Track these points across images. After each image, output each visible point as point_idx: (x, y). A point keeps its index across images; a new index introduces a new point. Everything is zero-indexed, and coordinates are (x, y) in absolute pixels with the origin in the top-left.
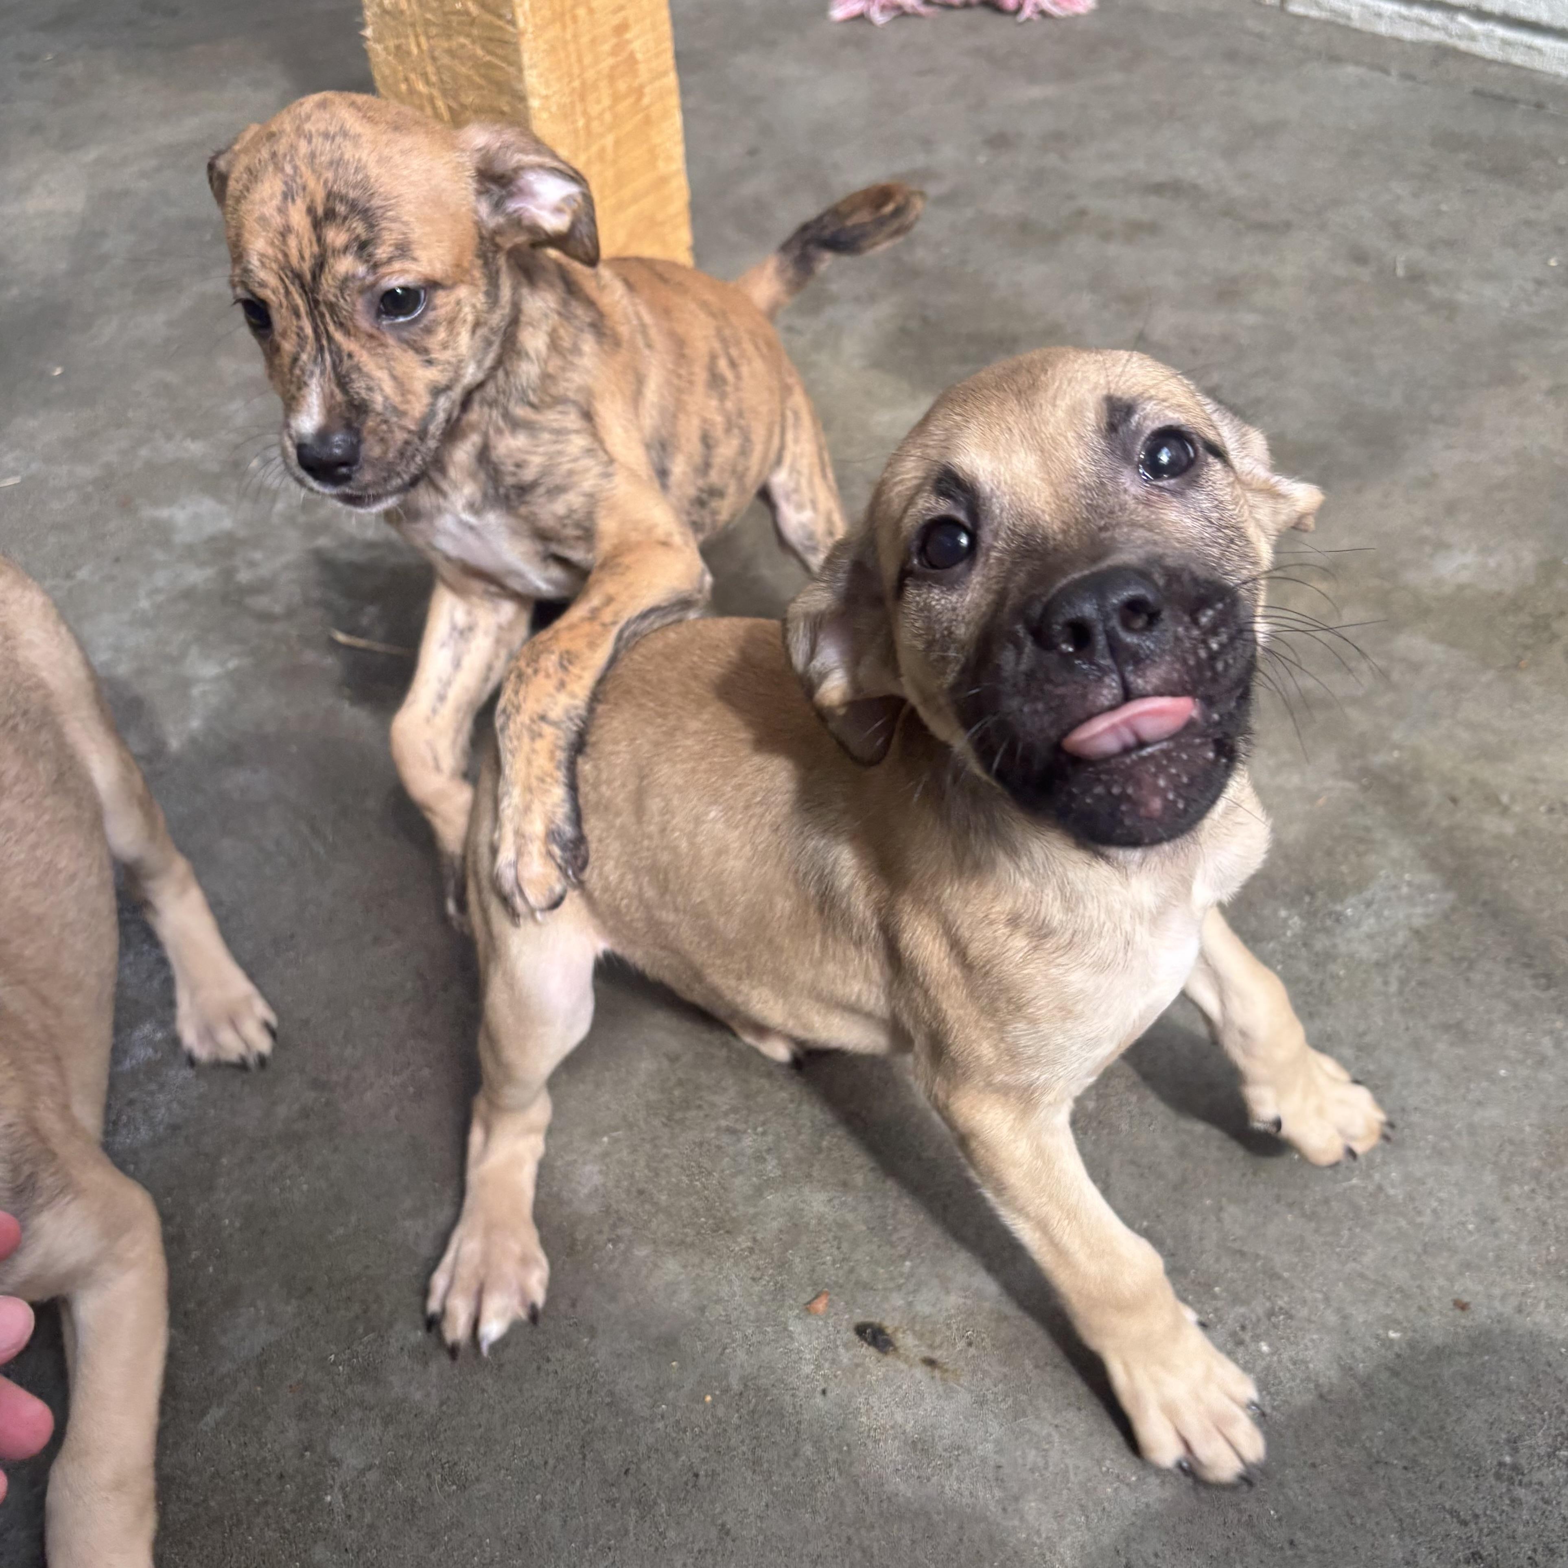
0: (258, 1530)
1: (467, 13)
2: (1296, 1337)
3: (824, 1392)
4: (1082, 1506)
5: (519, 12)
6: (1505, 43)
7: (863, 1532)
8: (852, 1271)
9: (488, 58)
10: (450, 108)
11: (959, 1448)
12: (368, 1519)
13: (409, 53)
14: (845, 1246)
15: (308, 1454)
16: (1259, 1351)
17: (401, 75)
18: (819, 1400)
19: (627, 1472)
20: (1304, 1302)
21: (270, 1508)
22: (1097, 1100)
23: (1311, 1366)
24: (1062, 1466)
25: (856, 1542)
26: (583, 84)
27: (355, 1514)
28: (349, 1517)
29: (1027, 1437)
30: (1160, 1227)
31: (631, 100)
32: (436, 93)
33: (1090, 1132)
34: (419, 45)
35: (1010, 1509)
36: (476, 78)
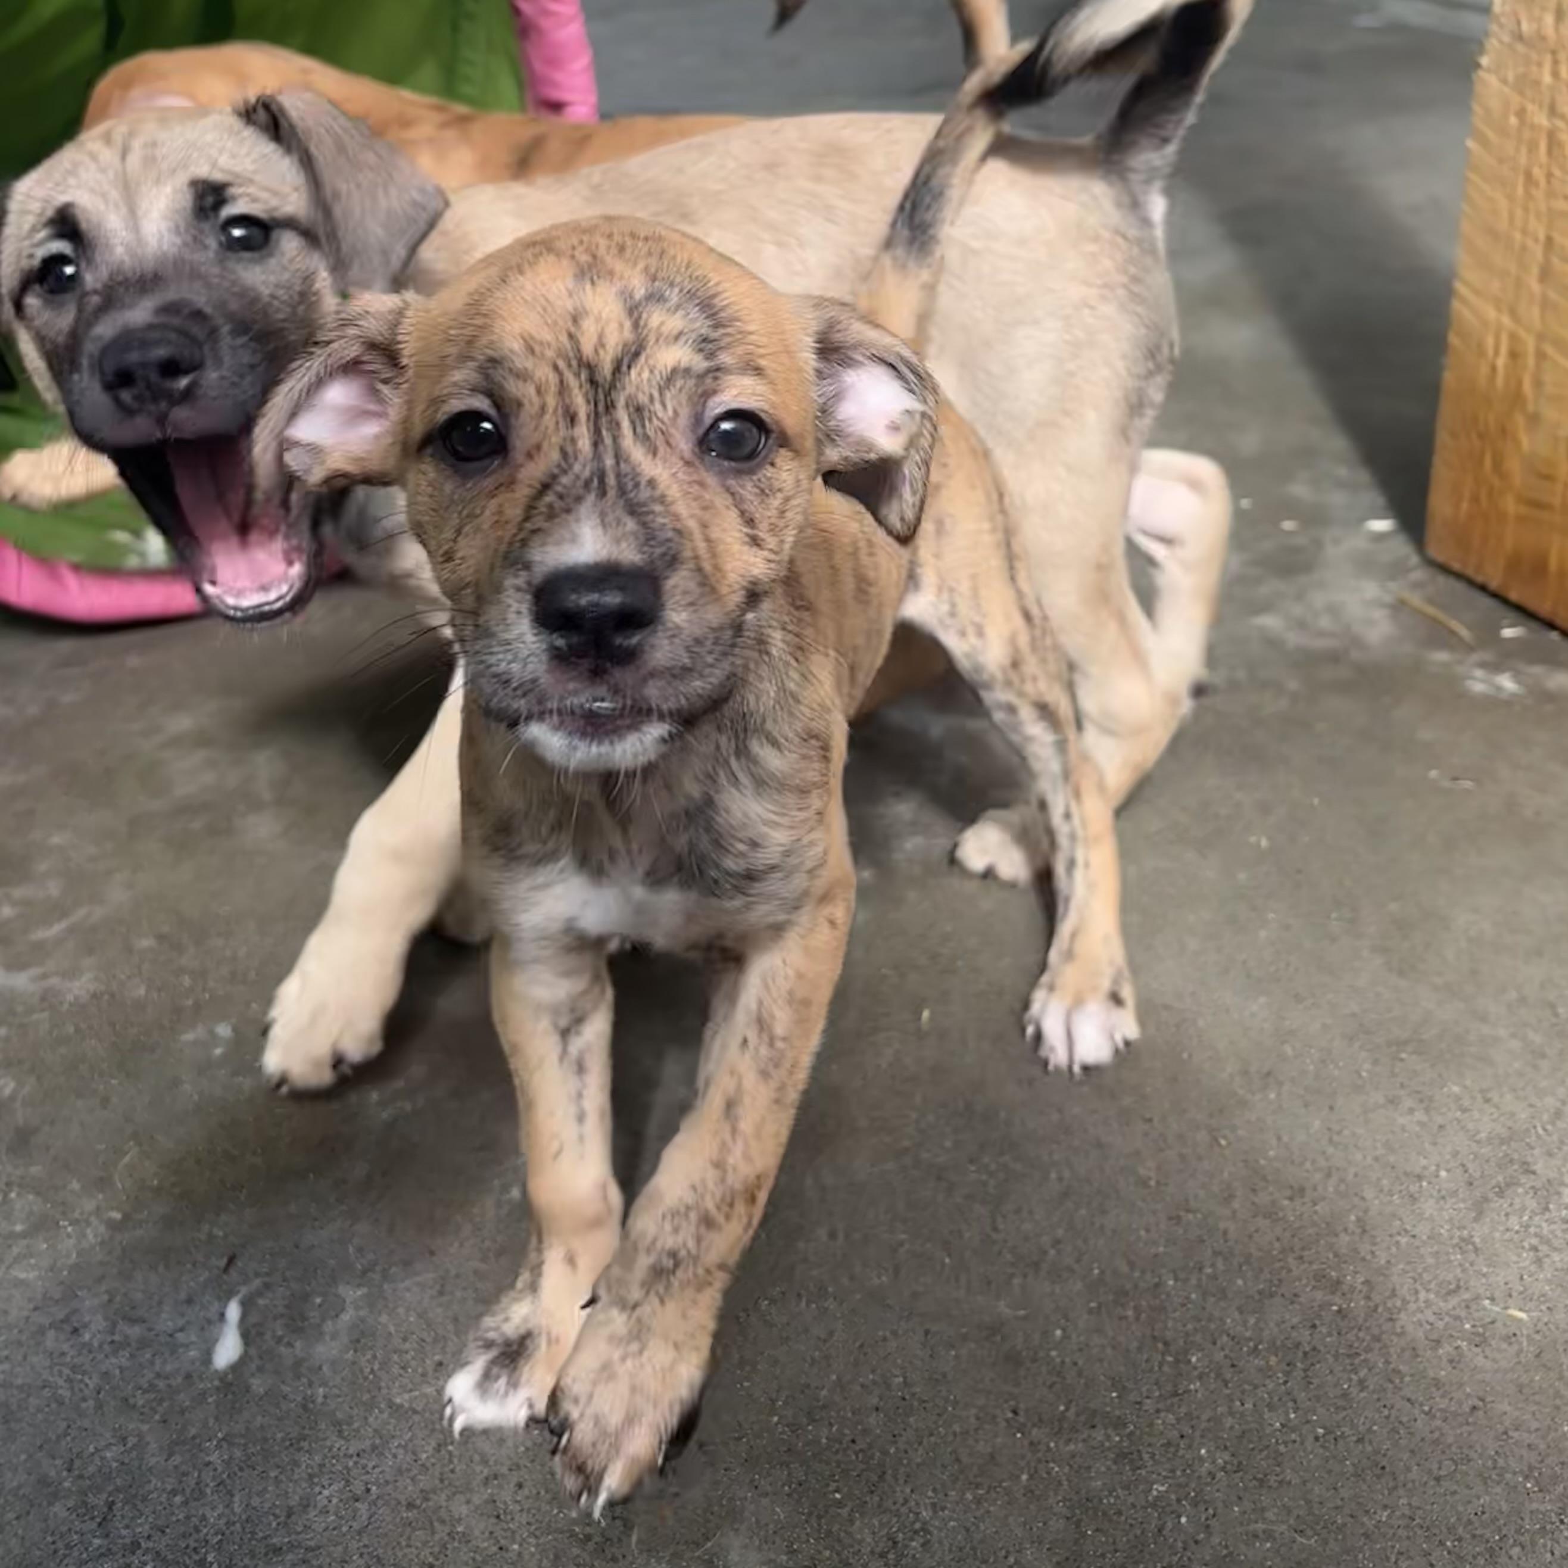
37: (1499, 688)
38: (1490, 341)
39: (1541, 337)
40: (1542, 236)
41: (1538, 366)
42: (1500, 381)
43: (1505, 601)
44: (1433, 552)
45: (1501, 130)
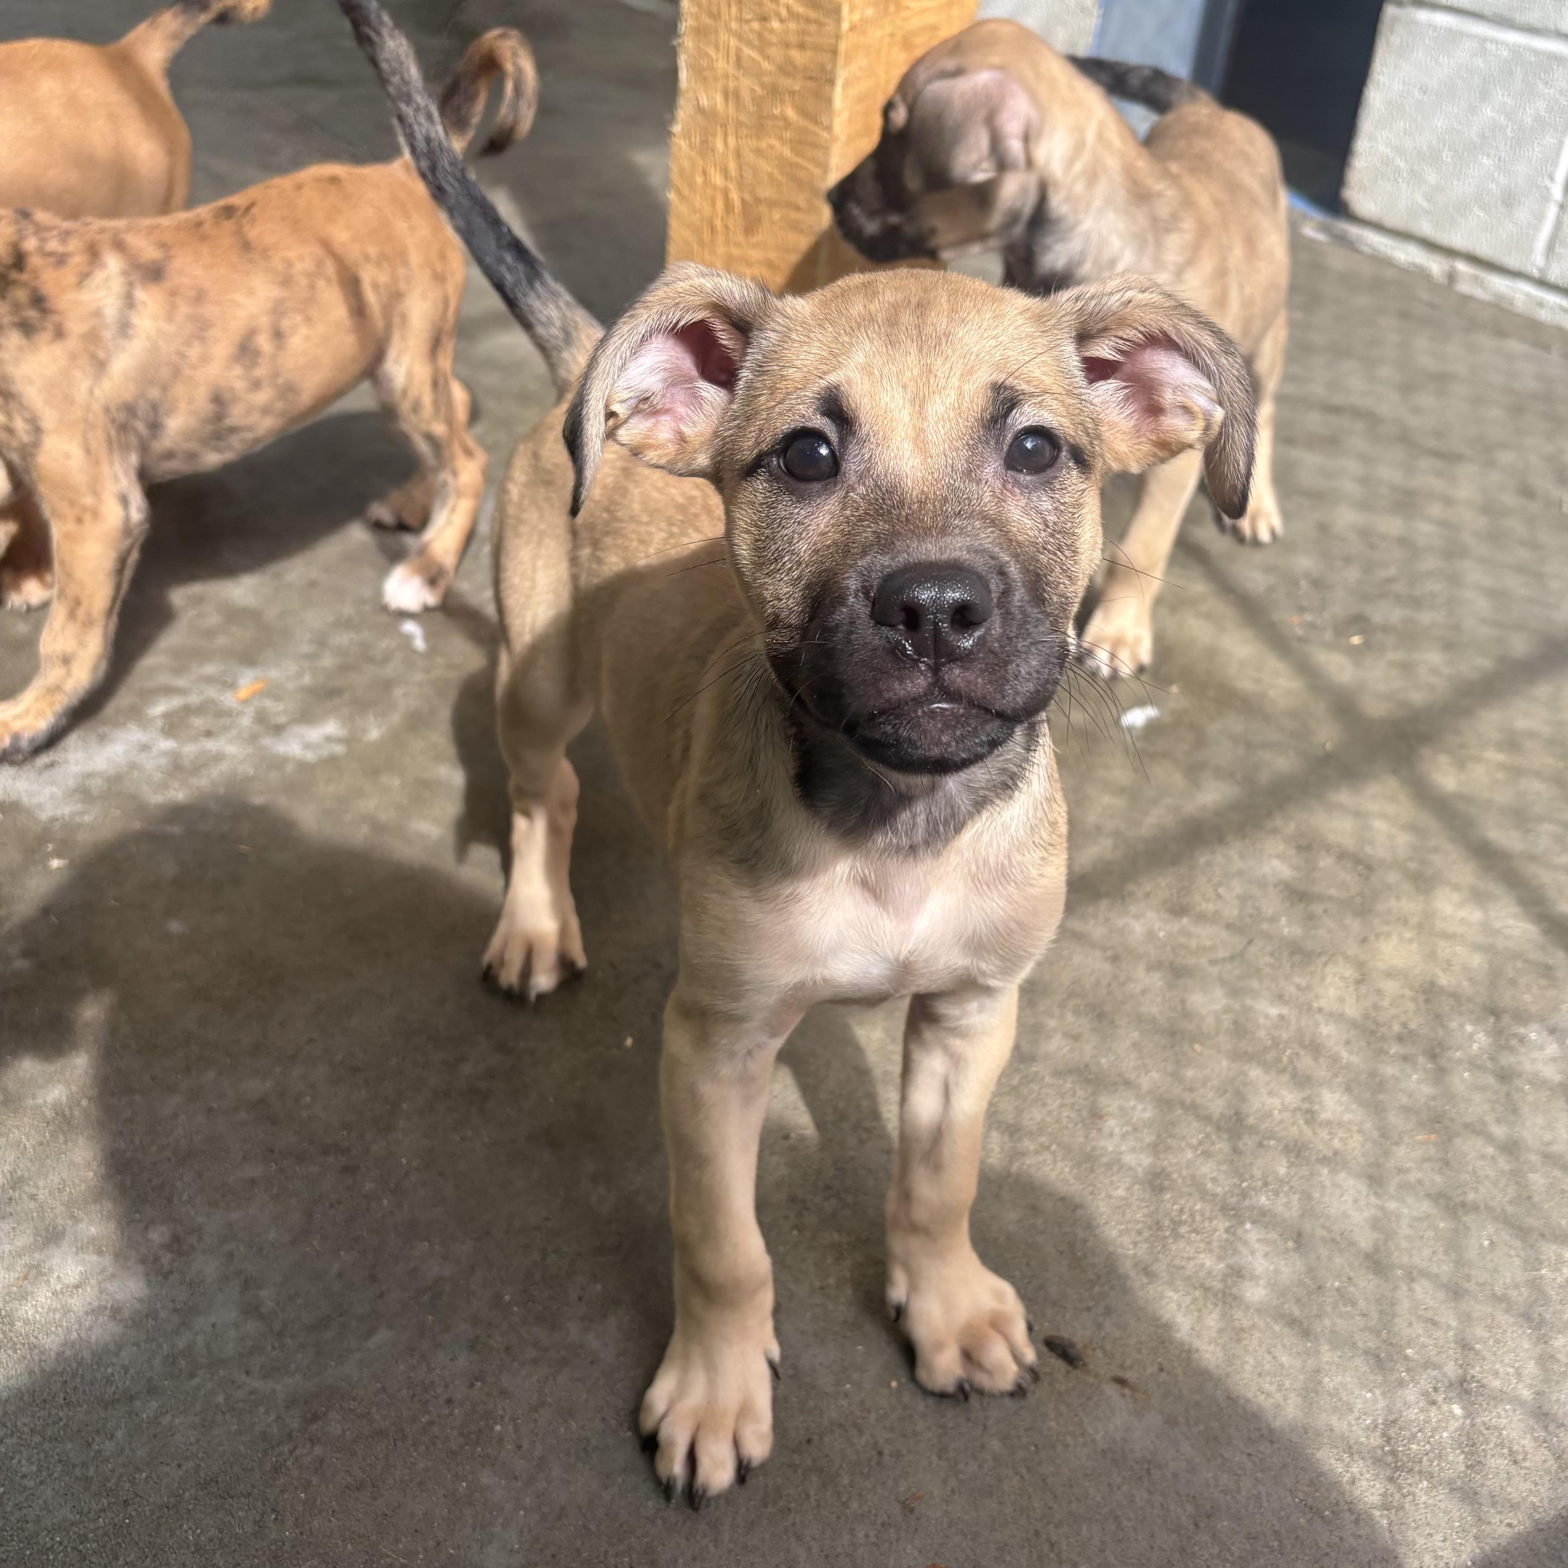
0: (424, 1447)
1: (785, 119)
2: (1488, 1404)
4: (1275, 1531)
5: (836, 121)
7: (1051, 1527)
8: (1040, 1288)
9: (795, 159)
10: (743, 201)
11: (1149, 1462)
12: (537, 1453)
13: (714, 150)
15: (479, 1384)
16: (1451, 1412)
17: (699, 168)
19: (809, 1441)
20: (1497, 1373)
21: (436, 1429)
22: (1288, 1167)
23: (1504, 1432)
24: (1255, 1492)
25: (1044, 1536)
27: (526, 1445)
28: (519, 1447)
29: (1220, 1461)
30: (1352, 1289)
32: (732, 187)
33: (1281, 1195)
34: (726, 143)
35: (1202, 1525)
36: (778, 175)
45: (692, 185)
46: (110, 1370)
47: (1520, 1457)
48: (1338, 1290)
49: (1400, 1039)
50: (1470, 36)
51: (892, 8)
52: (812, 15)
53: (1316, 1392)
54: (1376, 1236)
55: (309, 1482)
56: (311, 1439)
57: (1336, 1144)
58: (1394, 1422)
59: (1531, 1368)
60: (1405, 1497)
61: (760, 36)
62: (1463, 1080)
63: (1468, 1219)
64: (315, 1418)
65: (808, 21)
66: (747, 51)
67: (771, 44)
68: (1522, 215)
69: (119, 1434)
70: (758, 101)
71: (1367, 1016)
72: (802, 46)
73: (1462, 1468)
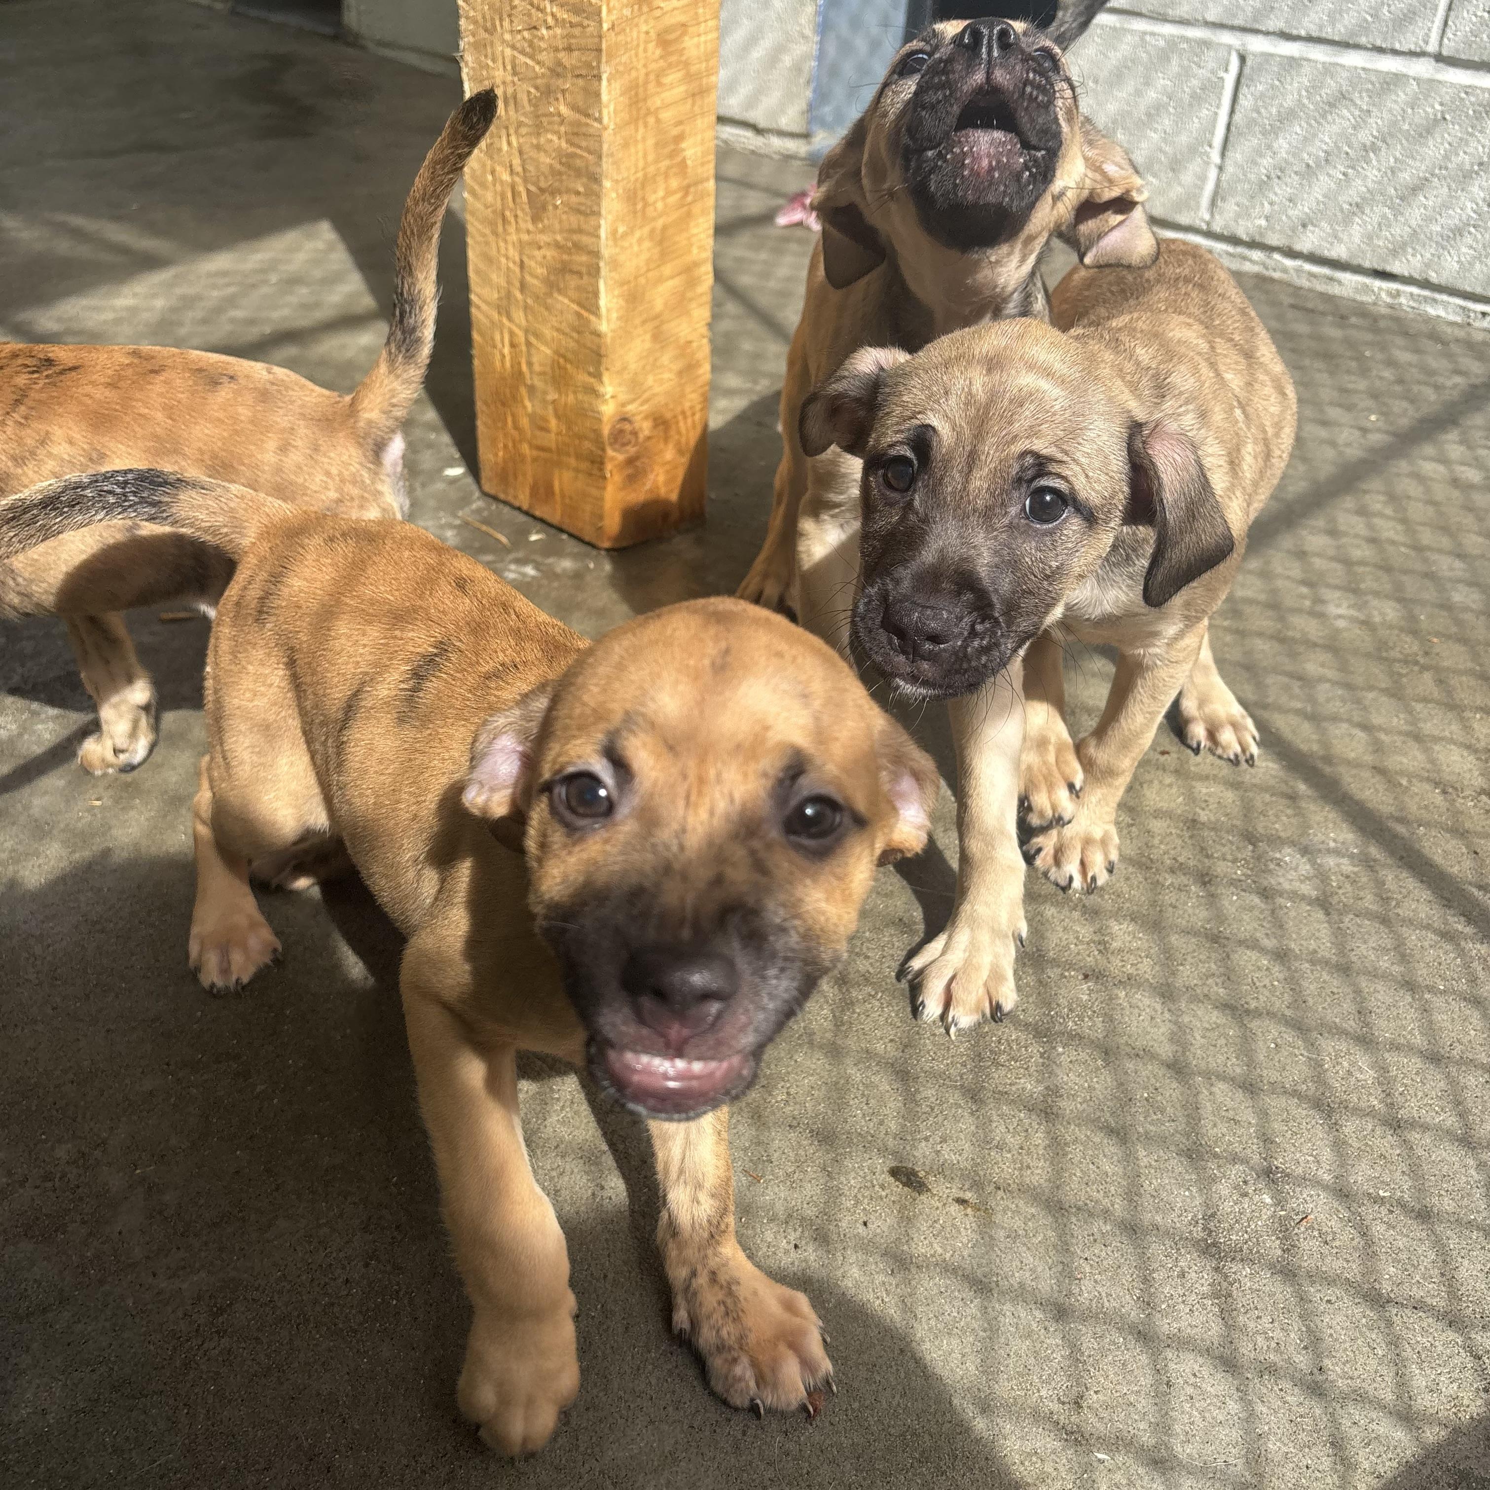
1: (560, 115)
2: (1294, 1191)
3: (865, 1224)
5: (605, 112)
6: (1312, 275)
8: (881, 1123)
9: (571, 150)
10: (528, 192)
13: (500, 150)
14: (872, 1102)
16: (1262, 1202)
17: (489, 168)
18: (861, 1229)
20: (1298, 1163)
21: (336, 1309)
22: (1089, 994)
24: (1096, 1294)
26: (645, 175)
27: (421, 1317)
28: (415, 1319)
30: (1159, 1098)
31: (678, 196)
32: (518, 180)
33: (1086, 1019)
34: (509, 143)
36: (558, 167)
37: (524, 575)
38: (497, 337)
39: (526, 331)
40: (517, 259)
41: (528, 352)
42: (508, 364)
43: (534, 517)
44: (487, 487)
45: (483, 185)
46: (23, 1286)
47: (1329, 1238)
48: (1147, 1100)
49: (1172, 871)
50: (1132, 32)
51: (645, 9)
52: (575, 19)
53: (1139, 1195)
54: (1174, 1048)
55: (217, 1373)
56: (218, 1332)
57: (1129, 969)
58: (1213, 1215)
59: (1327, 1154)
60: (1232, 1285)
61: (531, 44)
62: (1232, 903)
63: (1254, 1024)
64: (221, 1311)
65: (572, 25)
66: (523, 59)
67: (541, 51)
68: (1187, 177)
69: (35, 1346)
70: (534, 103)
71: (1142, 855)
72: (569, 49)
73: (1279, 1252)
